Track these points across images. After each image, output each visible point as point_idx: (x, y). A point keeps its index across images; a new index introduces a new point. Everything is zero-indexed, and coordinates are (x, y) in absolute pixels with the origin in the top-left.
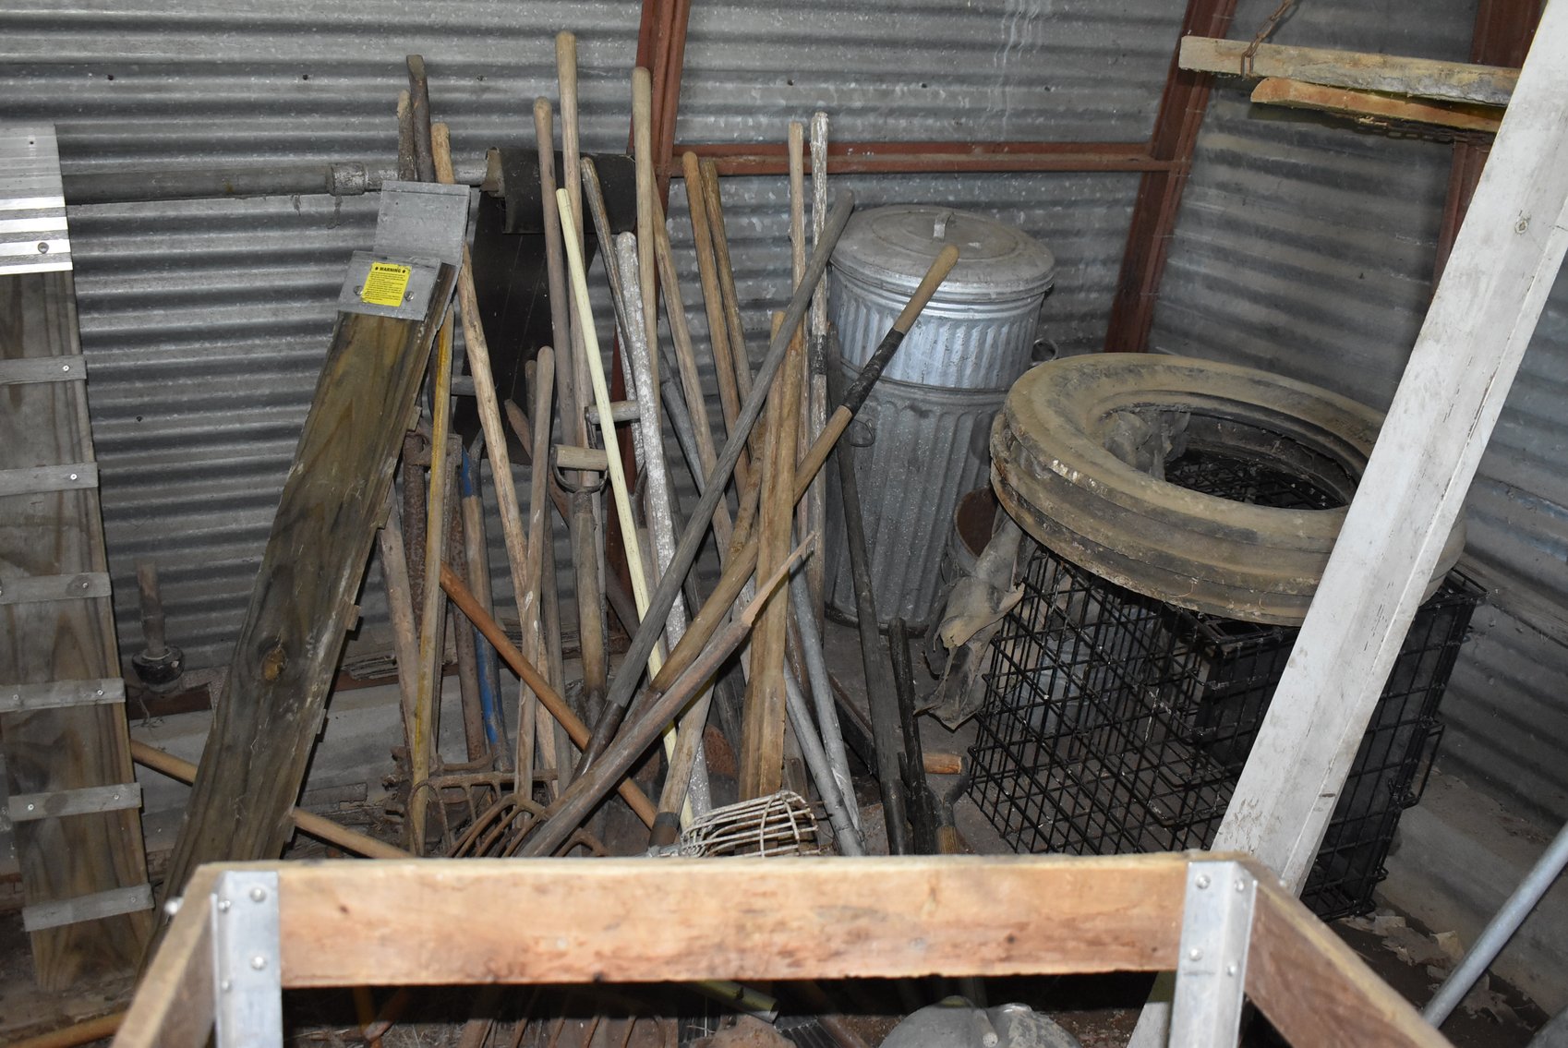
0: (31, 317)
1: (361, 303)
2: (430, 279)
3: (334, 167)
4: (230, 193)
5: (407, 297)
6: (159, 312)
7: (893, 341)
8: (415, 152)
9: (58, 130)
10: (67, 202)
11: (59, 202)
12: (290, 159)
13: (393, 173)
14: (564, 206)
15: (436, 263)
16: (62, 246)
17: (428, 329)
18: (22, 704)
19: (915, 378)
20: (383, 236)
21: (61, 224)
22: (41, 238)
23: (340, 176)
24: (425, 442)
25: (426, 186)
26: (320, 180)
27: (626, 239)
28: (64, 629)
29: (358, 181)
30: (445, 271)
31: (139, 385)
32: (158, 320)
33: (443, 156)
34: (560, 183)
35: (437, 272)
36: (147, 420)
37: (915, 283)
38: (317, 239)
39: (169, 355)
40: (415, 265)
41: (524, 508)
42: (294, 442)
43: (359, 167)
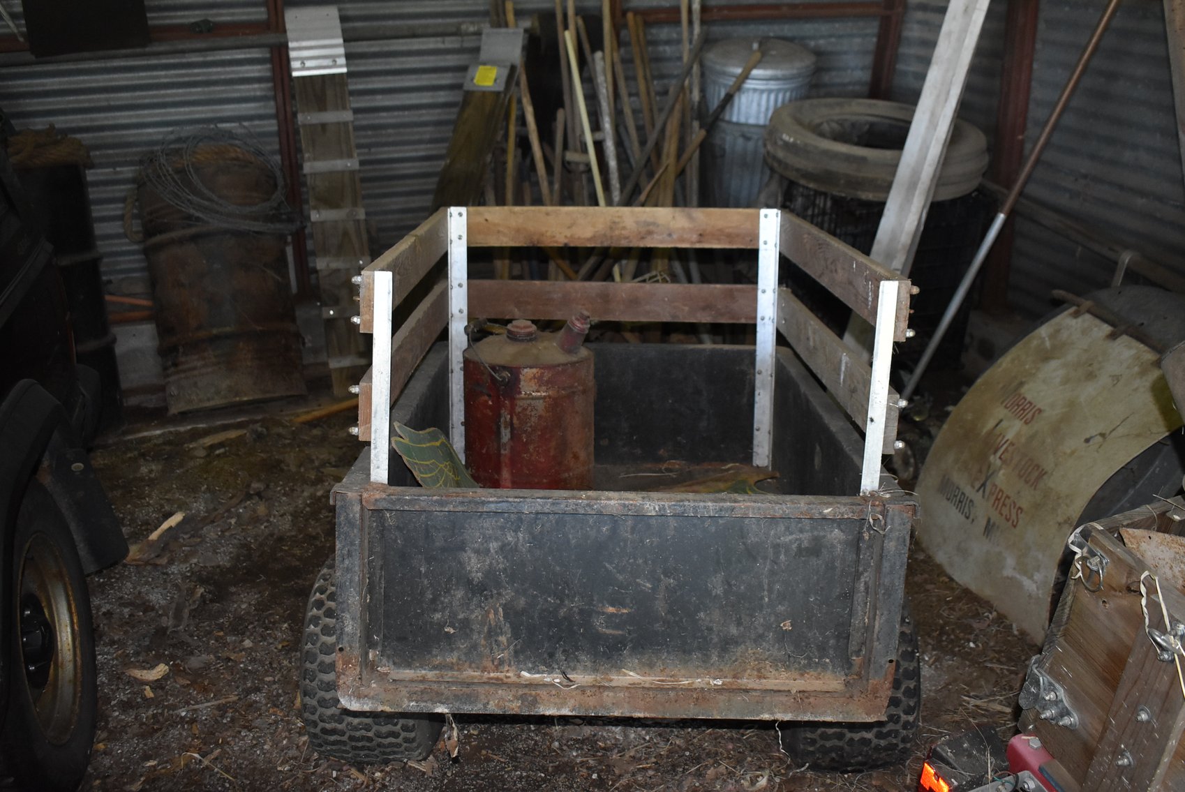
0: (329, 93)
1: (474, 85)
2: (505, 72)
3: (460, 24)
4: (414, 36)
5: (495, 80)
6: (379, 97)
7: (729, 98)
8: (498, 15)
9: (340, 10)
10: (344, 41)
11: (341, 41)
12: (440, 21)
13: (488, 25)
14: (568, 39)
15: (508, 64)
16: (342, 61)
17: (505, 95)
18: (328, 265)
19: (743, 120)
20: (483, 55)
21: (341, 51)
22: (333, 58)
23: (464, 27)
24: (504, 151)
25: (503, 30)
26: (454, 29)
27: (599, 55)
28: (346, 234)
29: (472, 29)
30: (513, 69)
31: (370, 133)
32: (380, 101)
33: (511, 17)
34: (566, 27)
35: (509, 68)
36: (373, 150)
37: (739, 71)
38: (451, 60)
39: (384, 118)
40: (499, 66)
41: (551, 183)
42: (446, 145)
43: (472, 23)
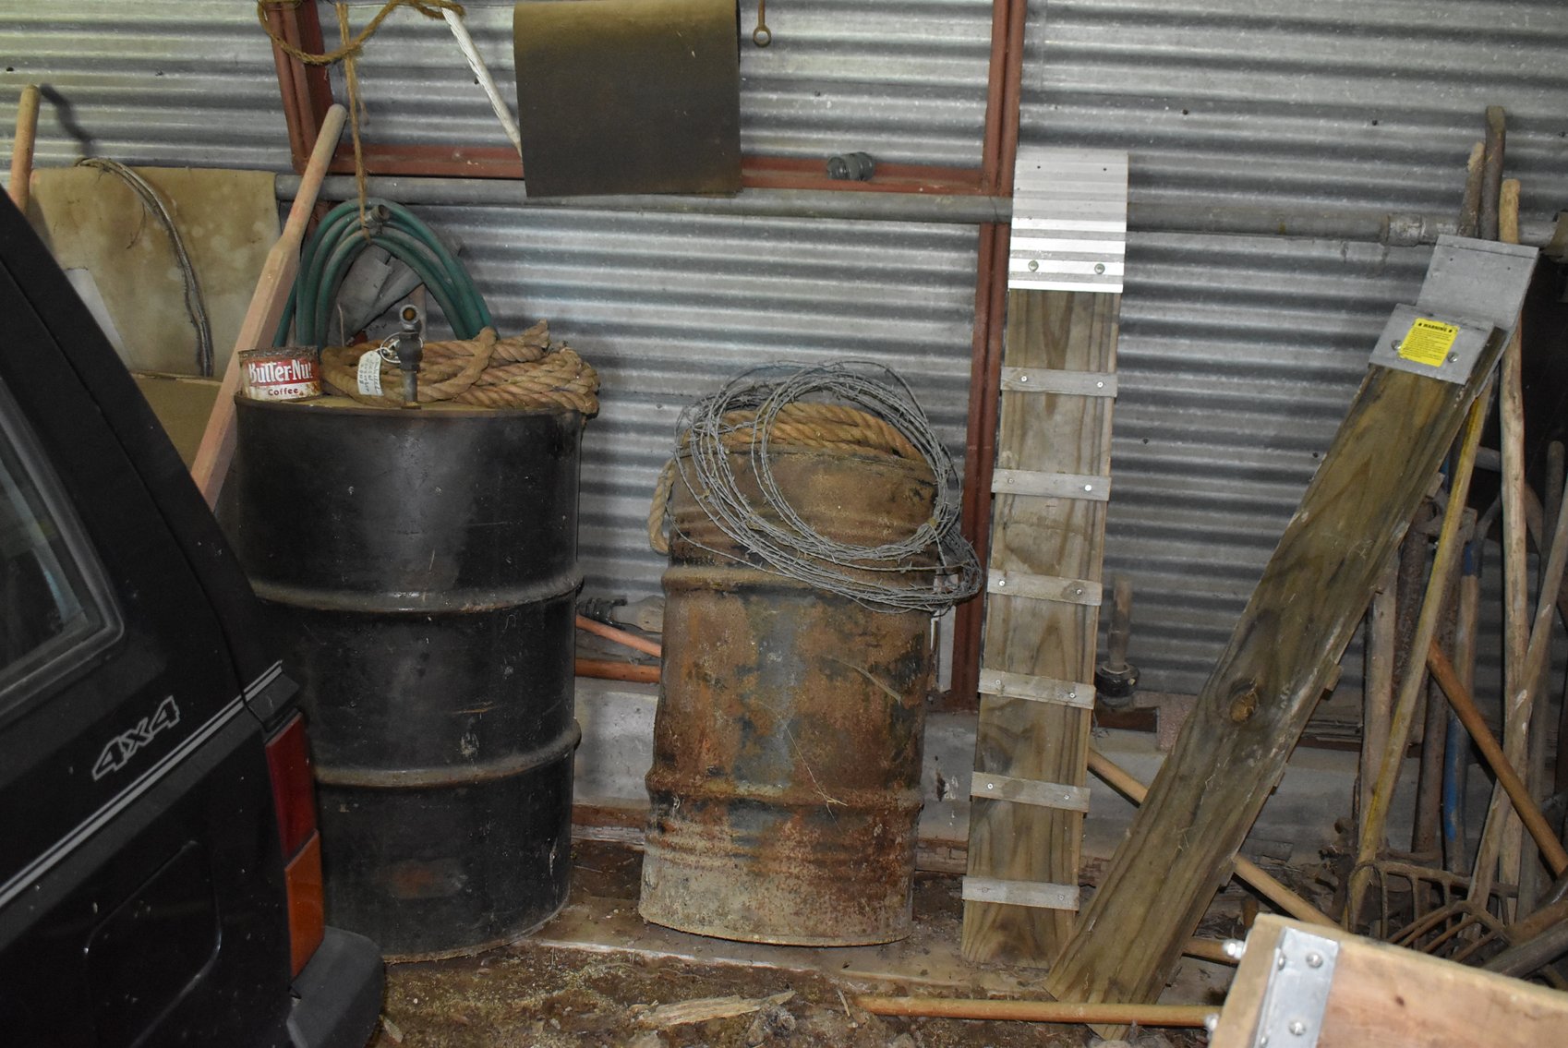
0: (1077, 332)
1: (1398, 358)
2: (1479, 342)
3: (1391, 216)
4: (1282, 232)
5: (1450, 358)
6: (1185, 342)
8: (1480, 209)
9: (1132, 159)
10: (1130, 228)
11: (1121, 227)
12: (1344, 204)
13: (1452, 227)
15: (1488, 326)
16: (1117, 269)
17: (1468, 394)
18: (1002, 690)
20: (1430, 292)
21: (1119, 248)
22: (1100, 260)
23: (1396, 225)
24: (1436, 510)
25: (1487, 244)
26: (1374, 228)
28: (1052, 629)
29: (1414, 232)
30: (1497, 336)
31: (1152, 409)
32: (1183, 349)
33: (1509, 214)
35: (1487, 336)
36: (1152, 443)
38: (1353, 287)
39: (1186, 384)
40: (1463, 325)
41: (1534, 599)
42: (1303, 489)
43: (1418, 218)
